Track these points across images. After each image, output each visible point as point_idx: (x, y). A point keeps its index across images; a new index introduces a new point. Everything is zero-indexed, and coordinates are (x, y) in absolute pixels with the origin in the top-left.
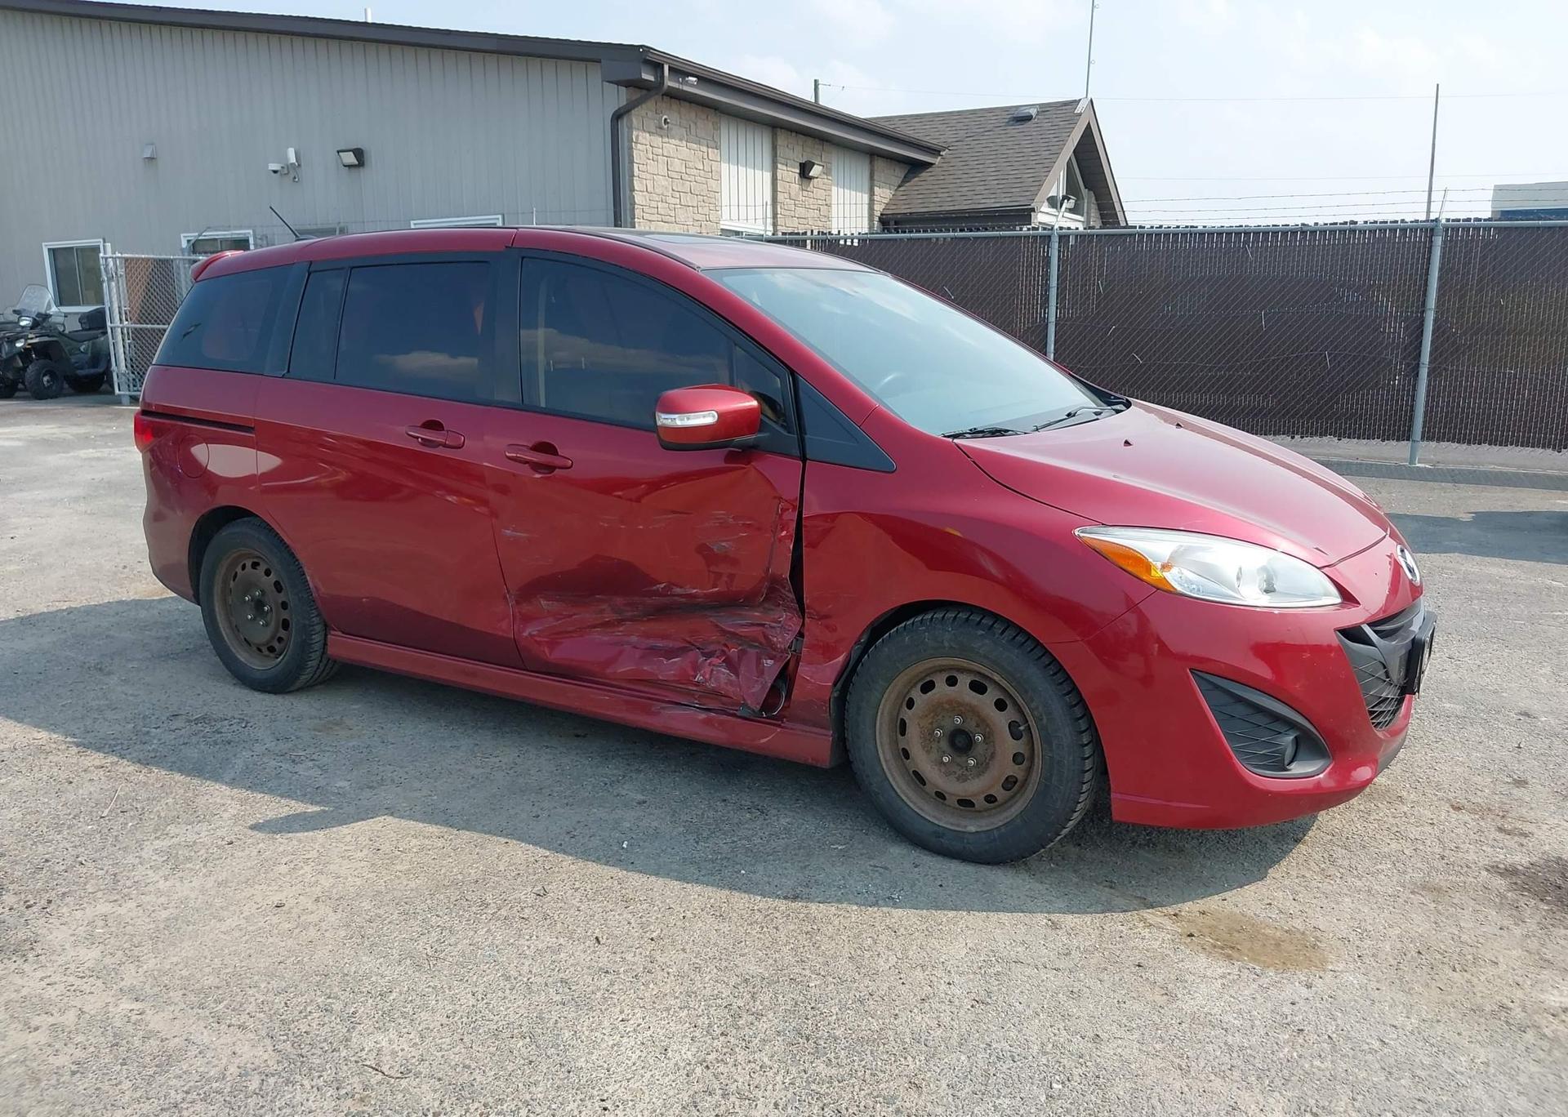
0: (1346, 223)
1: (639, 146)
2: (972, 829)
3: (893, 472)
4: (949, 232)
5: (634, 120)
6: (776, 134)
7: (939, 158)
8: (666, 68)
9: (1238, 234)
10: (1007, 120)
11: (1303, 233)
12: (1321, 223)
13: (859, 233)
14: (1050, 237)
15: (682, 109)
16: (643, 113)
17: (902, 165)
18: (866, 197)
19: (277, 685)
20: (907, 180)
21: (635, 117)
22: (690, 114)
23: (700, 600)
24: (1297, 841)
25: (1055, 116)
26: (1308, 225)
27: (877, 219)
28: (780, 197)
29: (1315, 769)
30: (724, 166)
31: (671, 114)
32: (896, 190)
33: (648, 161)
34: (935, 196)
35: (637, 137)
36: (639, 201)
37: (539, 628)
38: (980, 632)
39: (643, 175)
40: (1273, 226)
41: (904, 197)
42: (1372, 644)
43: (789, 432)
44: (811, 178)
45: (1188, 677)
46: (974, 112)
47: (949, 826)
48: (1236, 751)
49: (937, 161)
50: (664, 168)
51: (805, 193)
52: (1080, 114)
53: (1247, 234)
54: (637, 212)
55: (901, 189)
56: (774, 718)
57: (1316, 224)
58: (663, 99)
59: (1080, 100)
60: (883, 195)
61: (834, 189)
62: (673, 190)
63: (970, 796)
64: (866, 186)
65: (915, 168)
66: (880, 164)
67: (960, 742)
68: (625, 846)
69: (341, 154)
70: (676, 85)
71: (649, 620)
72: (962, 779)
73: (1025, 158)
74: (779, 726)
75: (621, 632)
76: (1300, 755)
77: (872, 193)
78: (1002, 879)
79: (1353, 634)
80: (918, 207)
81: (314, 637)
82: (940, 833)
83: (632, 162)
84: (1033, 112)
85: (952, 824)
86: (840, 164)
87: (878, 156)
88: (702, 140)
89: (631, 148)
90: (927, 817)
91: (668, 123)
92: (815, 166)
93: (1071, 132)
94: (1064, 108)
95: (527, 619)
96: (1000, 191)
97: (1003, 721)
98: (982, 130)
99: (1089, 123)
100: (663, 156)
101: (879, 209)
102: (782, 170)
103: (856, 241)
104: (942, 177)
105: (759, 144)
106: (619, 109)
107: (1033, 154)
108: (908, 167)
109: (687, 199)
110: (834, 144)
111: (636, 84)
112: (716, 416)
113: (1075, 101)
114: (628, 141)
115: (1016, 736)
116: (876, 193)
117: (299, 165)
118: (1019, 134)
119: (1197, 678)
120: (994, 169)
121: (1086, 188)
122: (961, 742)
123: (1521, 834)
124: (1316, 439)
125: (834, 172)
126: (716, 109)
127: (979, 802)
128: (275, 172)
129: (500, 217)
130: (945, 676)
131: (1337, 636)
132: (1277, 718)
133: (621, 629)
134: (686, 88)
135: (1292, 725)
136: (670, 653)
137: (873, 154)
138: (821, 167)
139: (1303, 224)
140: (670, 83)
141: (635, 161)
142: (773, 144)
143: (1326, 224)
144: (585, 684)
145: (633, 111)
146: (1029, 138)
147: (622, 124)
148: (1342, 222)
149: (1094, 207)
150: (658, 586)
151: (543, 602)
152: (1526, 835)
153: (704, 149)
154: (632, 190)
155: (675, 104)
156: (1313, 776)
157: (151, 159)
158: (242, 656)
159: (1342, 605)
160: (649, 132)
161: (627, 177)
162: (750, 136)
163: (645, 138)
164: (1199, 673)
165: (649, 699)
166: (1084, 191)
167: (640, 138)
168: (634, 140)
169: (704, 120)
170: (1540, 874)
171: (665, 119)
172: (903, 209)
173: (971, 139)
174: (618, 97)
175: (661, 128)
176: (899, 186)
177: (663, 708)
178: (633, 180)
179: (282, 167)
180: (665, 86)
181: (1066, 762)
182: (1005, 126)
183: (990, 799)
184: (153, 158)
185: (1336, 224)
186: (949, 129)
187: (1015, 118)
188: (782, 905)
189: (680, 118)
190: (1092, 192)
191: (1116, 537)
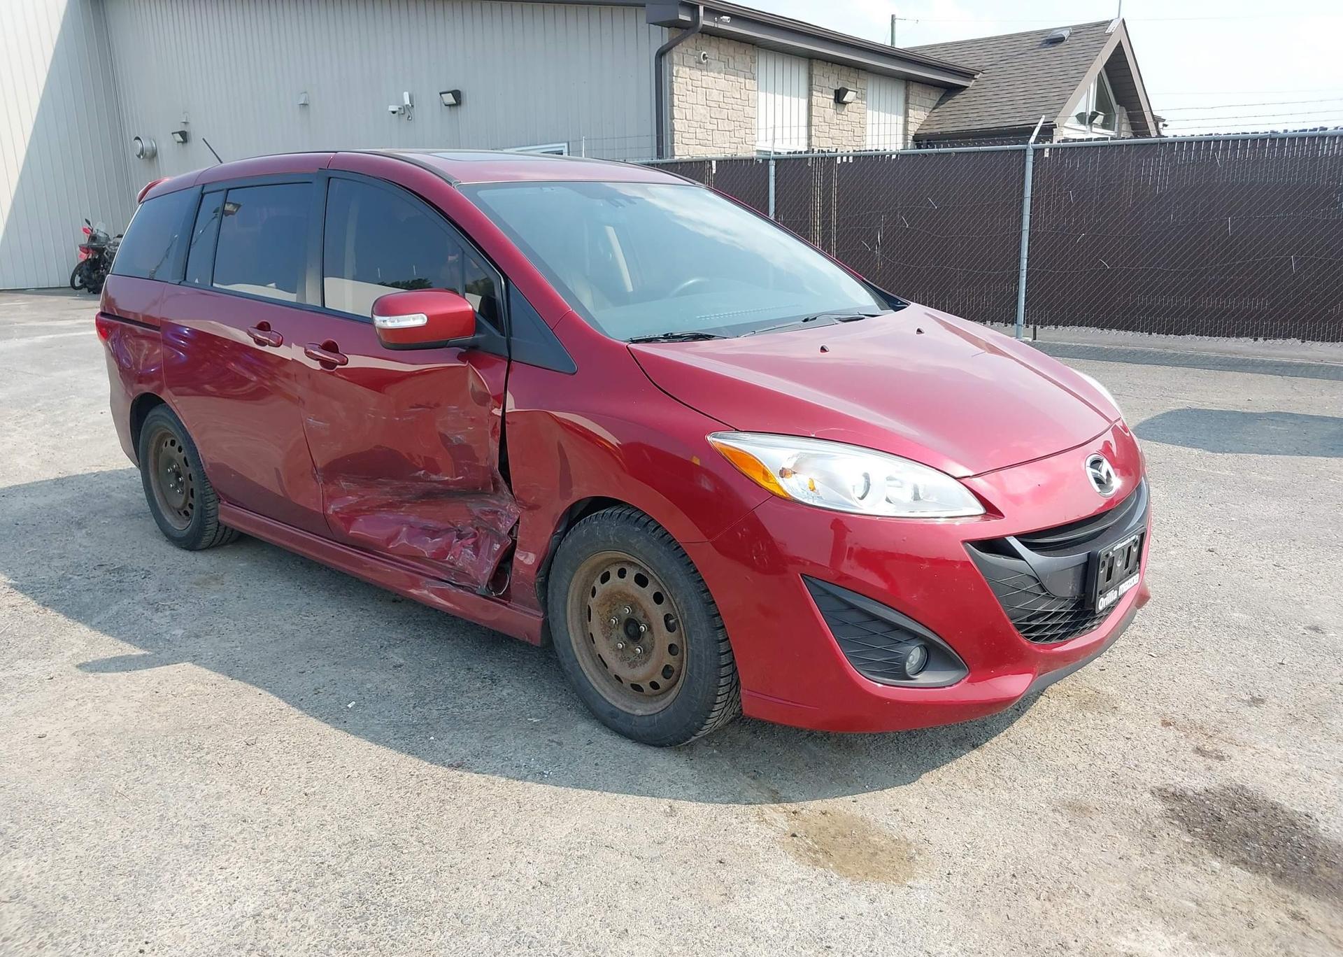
0: (1316, 130)
1: (679, 79)
2: (639, 712)
3: (574, 374)
4: (934, 148)
5: (675, 57)
6: (812, 65)
7: (973, 81)
8: (701, 8)
9: (1208, 142)
10: (1040, 43)
11: (1273, 140)
12: (1290, 129)
13: (854, 151)
14: (1025, 150)
15: (721, 45)
16: (683, 50)
17: (938, 89)
18: (901, 119)
19: (190, 543)
20: (941, 102)
21: (676, 55)
22: (728, 49)
23: (452, 487)
24: (974, 746)
25: (1086, 36)
26: (1277, 133)
27: (910, 138)
28: (815, 121)
29: (948, 679)
30: (762, 95)
31: (710, 51)
32: (931, 112)
33: (688, 92)
34: (966, 116)
35: (678, 71)
36: (678, 128)
37: (342, 506)
38: (637, 529)
39: (684, 105)
40: (1242, 133)
41: (938, 118)
42: (1019, 557)
43: (502, 335)
44: (845, 103)
45: (800, 581)
46: (1010, 37)
47: (623, 708)
48: (852, 657)
49: (971, 84)
50: (703, 98)
51: (840, 117)
52: (1110, 34)
53: (1217, 141)
54: (676, 137)
55: (936, 111)
56: (499, 597)
57: (1286, 131)
58: (702, 37)
59: (1112, 20)
60: (918, 117)
61: (869, 112)
62: (711, 117)
63: (638, 681)
64: (901, 109)
65: (950, 91)
66: (915, 89)
67: (631, 630)
68: (350, 706)
69: (442, 95)
70: (711, 24)
71: (423, 503)
72: (633, 665)
73: (1053, 78)
74: (506, 605)
75: (403, 512)
76: (930, 665)
77: (906, 115)
78: (660, 762)
79: (996, 546)
80: (949, 128)
81: (209, 504)
82: (615, 713)
83: (672, 94)
84: (1066, 34)
85: (627, 707)
86: (874, 89)
87: (913, 81)
88: (739, 72)
89: (672, 82)
90: (607, 699)
91: (706, 58)
92: (849, 92)
93: (1099, 51)
94: (1096, 28)
95: (331, 498)
96: (1025, 110)
97: (660, 613)
98: (1017, 53)
99: (1120, 41)
100: (702, 87)
101: (913, 129)
102: (818, 98)
103: (851, 158)
104: (974, 99)
105: (797, 75)
106: (662, 47)
107: (1062, 73)
108: (944, 91)
109: (724, 125)
110: (870, 72)
111: (675, 25)
112: (426, 319)
113: (1107, 22)
114: (670, 76)
115: (670, 628)
116: (910, 115)
117: (412, 106)
118: (1050, 56)
119: (808, 583)
120: (1023, 90)
121: (1117, 104)
122: (633, 630)
123: (1217, 757)
124: (1280, 341)
125: (869, 98)
126: (753, 45)
127: (646, 686)
128: (394, 112)
129: (566, 145)
130: (618, 568)
131: (967, 549)
132: (896, 627)
133: (403, 509)
134: (720, 26)
135: (915, 636)
136: (434, 533)
137: (908, 80)
138: (855, 93)
139: (1273, 132)
140: (704, 22)
141: (675, 92)
142: (809, 74)
143: (1296, 131)
144: (376, 557)
145: (673, 49)
146: (1059, 58)
147: (665, 60)
148: (1312, 128)
149: (1125, 120)
150: (419, 472)
151: (343, 484)
152: (1221, 758)
153: (742, 80)
154: (673, 118)
155: (714, 42)
156: (944, 687)
157: (305, 105)
158: (169, 518)
159: (985, 516)
160: (689, 67)
161: (668, 108)
162: (787, 66)
163: (685, 72)
164: (810, 579)
165: (420, 574)
166: (1116, 107)
167: (680, 72)
168: (675, 74)
169: (742, 54)
170: (1208, 802)
171: (704, 55)
172: (936, 129)
173: (1005, 62)
174: (661, 37)
175: (700, 63)
176: (934, 108)
177: (427, 582)
178: (673, 109)
179: (399, 108)
180: (701, 26)
181: (703, 656)
182: (1038, 48)
183: (654, 685)
184: (306, 104)
185: (1306, 130)
186: (985, 54)
187: (1047, 40)
188: (441, 771)
189: (719, 53)
190: (1124, 108)
191: (745, 441)
